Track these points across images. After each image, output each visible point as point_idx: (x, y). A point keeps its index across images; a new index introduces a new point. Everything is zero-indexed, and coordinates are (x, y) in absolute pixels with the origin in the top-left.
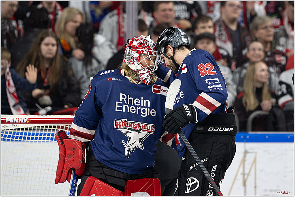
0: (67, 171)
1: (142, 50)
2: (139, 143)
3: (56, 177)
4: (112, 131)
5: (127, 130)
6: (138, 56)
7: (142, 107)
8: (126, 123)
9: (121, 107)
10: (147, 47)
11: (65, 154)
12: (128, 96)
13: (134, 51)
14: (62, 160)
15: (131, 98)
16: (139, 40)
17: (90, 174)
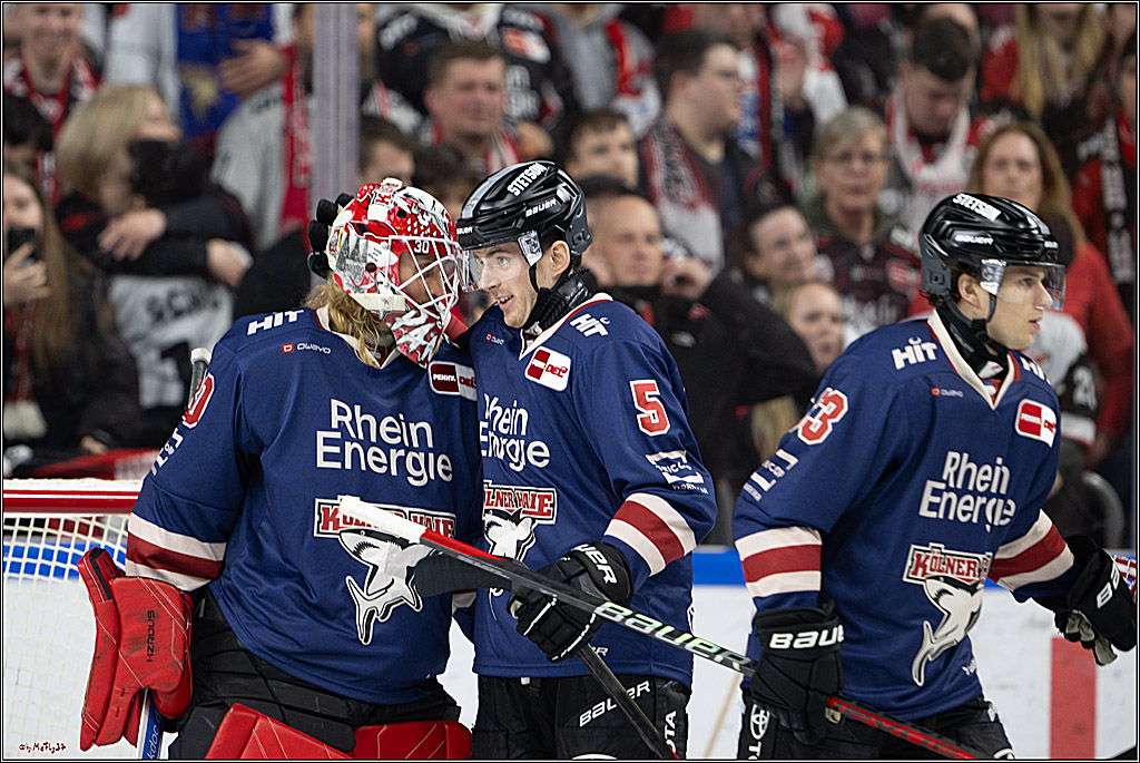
0: (127, 699)
1: (411, 238)
2: (407, 584)
3: (83, 723)
4: (306, 544)
5: (363, 538)
6: (392, 263)
9: (337, 450)
10: (426, 228)
11: (119, 635)
12: (357, 408)
13: (379, 242)
14: (108, 658)
15: (365, 417)
17: (218, 701)
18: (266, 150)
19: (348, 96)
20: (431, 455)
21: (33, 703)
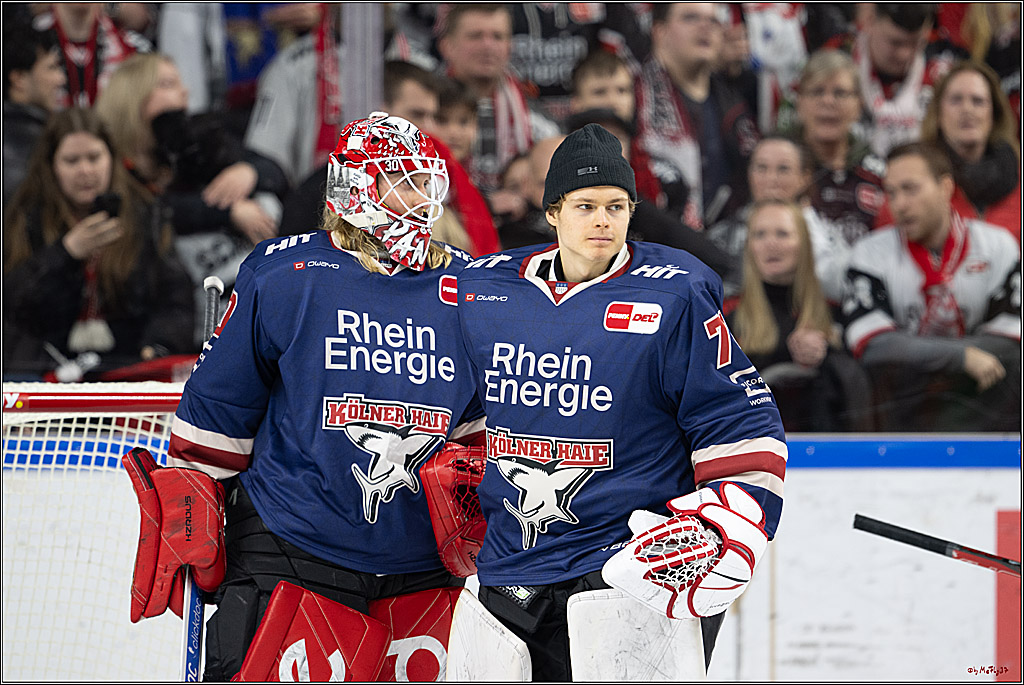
0: (169, 575)
2: (405, 469)
3: (132, 598)
4: (317, 436)
5: (366, 431)
6: (370, 184)
7: (409, 352)
8: (362, 407)
9: (343, 353)
10: (395, 149)
11: (160, 519)
12: (366, 316)
14: (152, 539)
15: (373, 323)
16: (365, 128)
17: (248, 578)
18: (301, 93)
19: (373, 44)
20: (433, 358)
21: (104, 579)
